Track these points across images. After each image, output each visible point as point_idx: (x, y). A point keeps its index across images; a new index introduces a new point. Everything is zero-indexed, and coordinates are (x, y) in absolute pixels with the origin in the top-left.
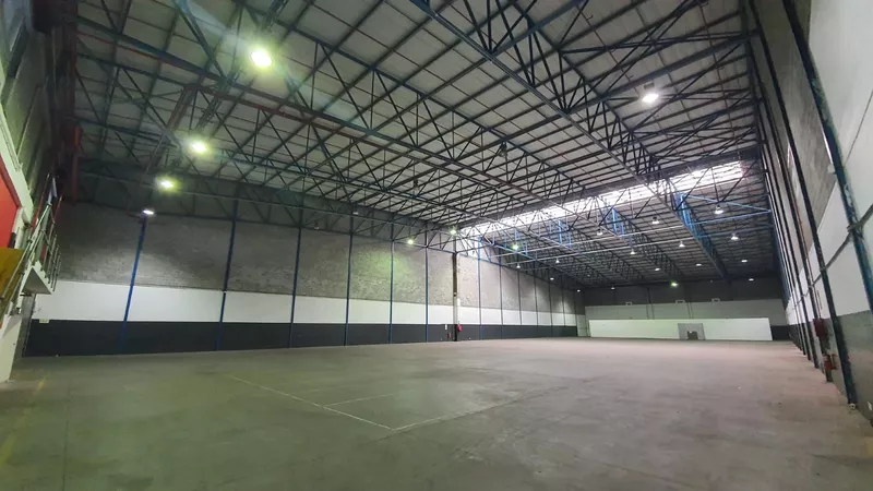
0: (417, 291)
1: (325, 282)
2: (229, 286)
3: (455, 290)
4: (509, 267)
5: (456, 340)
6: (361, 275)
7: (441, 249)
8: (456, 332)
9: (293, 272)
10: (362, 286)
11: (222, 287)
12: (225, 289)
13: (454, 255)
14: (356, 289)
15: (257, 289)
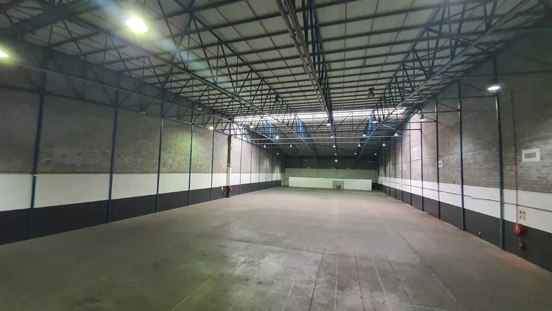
0: (207, 163)
1: (140, 160)
2: (39, 168)
3: (229, 161)
4: (256, 145)
5: (227, 197)
6: (169, 152)
7: (223, 133)
8: (227, 191)
9: (109, 151)
10: (170, 162)
11: (31, 170)
12: (34, 171)
13: (230, 137)
14: (165, 164)
15: (72, 170)
